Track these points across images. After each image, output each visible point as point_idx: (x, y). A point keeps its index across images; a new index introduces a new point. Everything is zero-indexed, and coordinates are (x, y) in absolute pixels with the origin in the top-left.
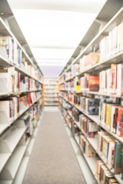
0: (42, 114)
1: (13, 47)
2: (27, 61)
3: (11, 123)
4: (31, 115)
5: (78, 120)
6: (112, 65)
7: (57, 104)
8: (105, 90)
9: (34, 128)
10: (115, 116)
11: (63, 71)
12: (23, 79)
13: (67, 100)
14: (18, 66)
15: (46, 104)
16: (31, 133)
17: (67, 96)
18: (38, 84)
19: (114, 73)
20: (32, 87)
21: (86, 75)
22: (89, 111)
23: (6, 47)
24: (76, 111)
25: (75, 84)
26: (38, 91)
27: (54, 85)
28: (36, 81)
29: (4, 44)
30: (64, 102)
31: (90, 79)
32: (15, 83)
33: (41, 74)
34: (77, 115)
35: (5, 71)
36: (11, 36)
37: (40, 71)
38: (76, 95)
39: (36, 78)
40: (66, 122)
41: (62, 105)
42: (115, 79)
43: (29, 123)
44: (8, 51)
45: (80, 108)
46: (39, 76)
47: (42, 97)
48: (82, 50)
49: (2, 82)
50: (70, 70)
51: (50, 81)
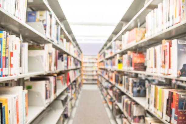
0: (81, 92)
1: (51, 23)
2: (66, 37)
3: (46, 105)
4: (70, 95)
5: (120, 101)
6: (164, 41)
7: (96, 82)
8: (154, 70)
9: (72, 108)
10: (169, 101)
11: (103, 48)
12: (62, 57)
13: (107, 78)
14: (55, 43)
15: (84, 82)
16: (69, 114)
17: (107, 74)
18: (77, 62)
19: (167, 50)
20: (70, 65)
21: (129, 52)
22: (133, 92)
23: (43, 22)
24: (118, 91)
25: (117, 62)
26: (76, 69)
27: (93, 63)
28: (74, 58)
29: (42, 19)
30: (104, 81)
31: (134, 56)
32: (52, 62)
33: (80, 51)
34: (118, 95)
35: (41, 48)
36: (49, 11)
37: (79, 48)
38: (117, 74)
39: (75, 56)
40: (106, 102)
41: (101, 83)
42: (167, 57)
43: (67, 103)
44: (45, 26)
45: (122, 88)
46: (78, 54)
47: (81, 75)
48: (123, 26)
49: (38, 60)
50: (110, 47)
51: (89, 59)
